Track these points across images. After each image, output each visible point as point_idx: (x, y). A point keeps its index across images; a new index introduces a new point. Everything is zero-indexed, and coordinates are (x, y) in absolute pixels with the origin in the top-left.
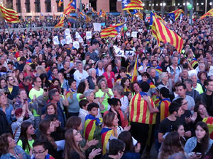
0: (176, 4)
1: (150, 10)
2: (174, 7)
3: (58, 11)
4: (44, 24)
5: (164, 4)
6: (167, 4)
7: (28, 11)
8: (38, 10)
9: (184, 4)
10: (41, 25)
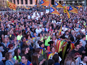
0: (79, 2)
1: (68, 4)
2: (78, 3)
3: (30, 4)
4: (24, 9)
5: (74, 2)
6: (75, 2)
7: (18, 4)
8: (22, 3)
9: (82, 2)
10: (23, 10)
